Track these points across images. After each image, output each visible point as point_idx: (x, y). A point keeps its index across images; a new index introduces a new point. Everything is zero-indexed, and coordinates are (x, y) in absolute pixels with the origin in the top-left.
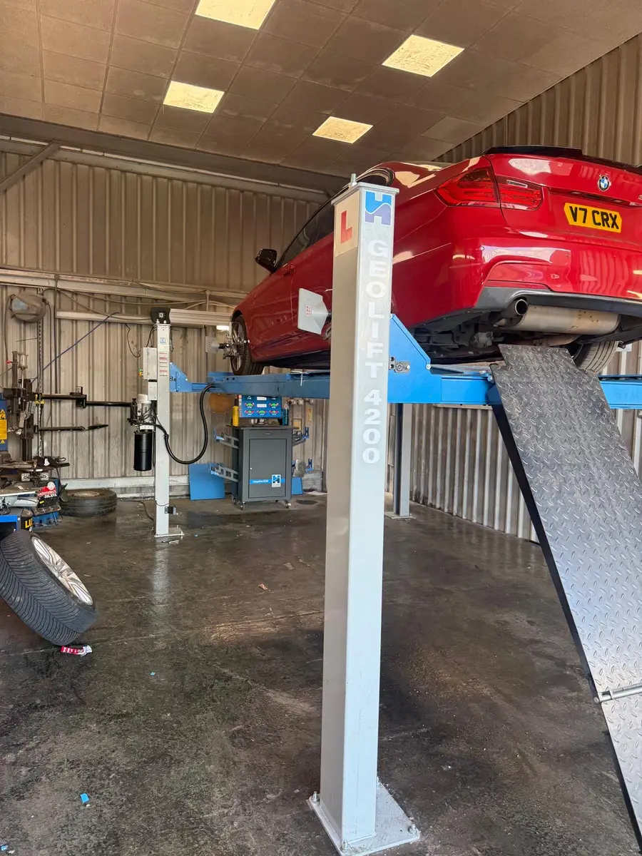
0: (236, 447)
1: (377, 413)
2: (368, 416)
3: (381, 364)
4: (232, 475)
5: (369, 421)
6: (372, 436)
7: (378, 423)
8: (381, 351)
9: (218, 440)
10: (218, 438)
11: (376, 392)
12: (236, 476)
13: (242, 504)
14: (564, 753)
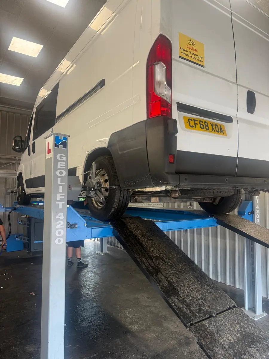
0: (28, 227)
1: (62, 223)
2: (58, 224)
3: (64, 203)
4: (26, 240)
5: (58, 226)
6: (60, 233)
7: (63, 227)
8: (63, 197)
9: (20, 224)
10: (19, 223)
11: (61, 214)
12: (28, 240)
13: (31, 253)
14: (151, 357)
